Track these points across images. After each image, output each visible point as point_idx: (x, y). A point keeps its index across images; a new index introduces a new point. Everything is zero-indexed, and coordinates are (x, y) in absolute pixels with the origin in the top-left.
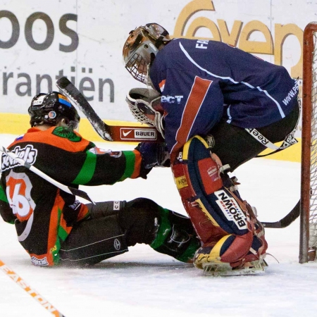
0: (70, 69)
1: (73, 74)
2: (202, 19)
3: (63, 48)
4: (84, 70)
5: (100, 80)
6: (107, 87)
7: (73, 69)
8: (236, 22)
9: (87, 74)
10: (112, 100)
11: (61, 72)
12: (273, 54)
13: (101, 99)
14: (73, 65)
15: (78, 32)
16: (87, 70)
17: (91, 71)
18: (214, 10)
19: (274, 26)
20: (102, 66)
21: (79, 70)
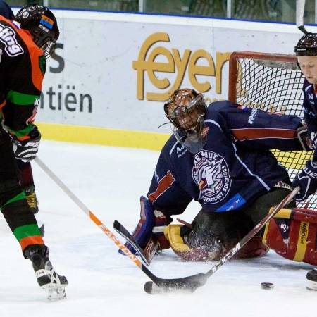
0: (57, 86)
1: (60, 90)
2: (160, 48)
3: (53, 70)
4: (68, 87)
5: (81, 95)
6: (86, 100)
7: (60, 87)
8: (186, 51)
9: (71, 91)
10: (90, 110)
11: (51, 89)
12: (215, 76)
13: (81, 109)
14: (60, 83)
15: (64, 58)
16: (71, 87)
17: (74, 88)
18: (169, 41)
19: (215, 54)
20: (83, 84)
21: (64, 87)
